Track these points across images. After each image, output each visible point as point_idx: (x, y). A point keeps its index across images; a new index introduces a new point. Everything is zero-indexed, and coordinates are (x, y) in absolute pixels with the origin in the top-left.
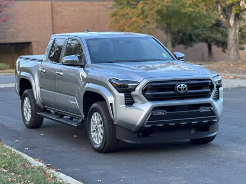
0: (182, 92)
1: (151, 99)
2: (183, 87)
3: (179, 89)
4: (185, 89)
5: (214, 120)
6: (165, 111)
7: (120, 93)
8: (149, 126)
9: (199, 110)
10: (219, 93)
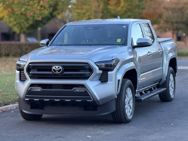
0: (57, 72)
2: (58, 69)
3: (54, 70)
5: (88, 101)
6: (40, 88)
7: (17, 70)
8: (28, 99)
9: (72, 90)
10: (107, 77)
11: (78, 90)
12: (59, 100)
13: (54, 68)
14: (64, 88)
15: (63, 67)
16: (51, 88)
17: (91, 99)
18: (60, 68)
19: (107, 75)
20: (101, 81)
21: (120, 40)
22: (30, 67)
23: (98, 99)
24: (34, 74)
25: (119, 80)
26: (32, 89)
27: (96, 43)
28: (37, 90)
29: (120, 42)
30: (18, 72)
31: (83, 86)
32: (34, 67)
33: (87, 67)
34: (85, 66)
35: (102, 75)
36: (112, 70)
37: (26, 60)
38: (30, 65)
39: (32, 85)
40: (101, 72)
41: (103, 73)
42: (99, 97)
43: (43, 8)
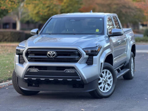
0: (51, 57)
1: (30, 60)
2: (52, 54)
3: (49, 55)
4: (54, 55)
5: (77, 80)
6: (37, 69)
7: (17, 54)
8: (27, 79)
9: (64, 71)
10: (92, 60)
11: (68, 71)
12: (53, 79)
13: (49, 53)
14: (57, 70)
15: (57, 52)
16: (46, 70)
17: (79, 79)
18: (54, 53)
19: (93, 59)
20: (87, 64)
21: (98, 30)
22: (29, 52)
23: (86, 78)
24: (32, 58)
25: (102, 63)
26: (31, 70)
27: (75, 32)
28: (35, 71)
29: (98, 31)
30: (17, 56)
31: (73, 68)
32: (32, 52)
33: (77, 53)
34: (75, 52)
35: (88, 59)
36: (96, 55)
37: (25, 47)
38: (29, 50)
39: (30, 67)
40: (87, 56)
41: (89, 57)
42: (86, 77)
43: (13, 3)
